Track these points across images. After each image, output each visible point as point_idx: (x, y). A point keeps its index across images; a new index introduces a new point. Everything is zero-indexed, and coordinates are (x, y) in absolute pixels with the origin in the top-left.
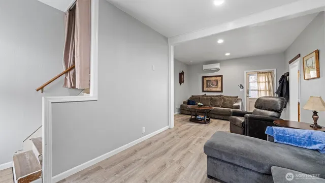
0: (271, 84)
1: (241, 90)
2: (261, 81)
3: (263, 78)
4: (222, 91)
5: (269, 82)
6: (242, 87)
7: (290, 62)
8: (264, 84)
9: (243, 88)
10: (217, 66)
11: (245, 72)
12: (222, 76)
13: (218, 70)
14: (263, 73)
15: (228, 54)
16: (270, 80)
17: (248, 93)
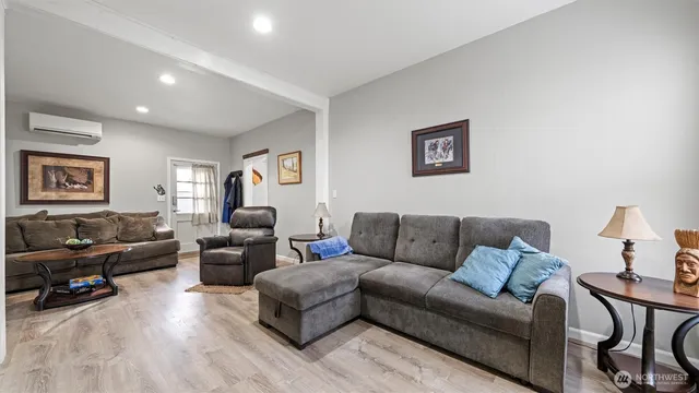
0: (214, 187)
1: (160, 198)
2: (198, 181)
3: (202, 176)
4: (106, 200)
5: (210, 183)
6: (161, 191)
7: (246, 157)
8: (203, 186)
9: (163, 193)
10: (95, 129)
11: (169, 159)
12: (107, 161)
13: (92, 140)
14: (201, 166)
15: (142, 110)
16: (213, 181)
17: (174, 204)
